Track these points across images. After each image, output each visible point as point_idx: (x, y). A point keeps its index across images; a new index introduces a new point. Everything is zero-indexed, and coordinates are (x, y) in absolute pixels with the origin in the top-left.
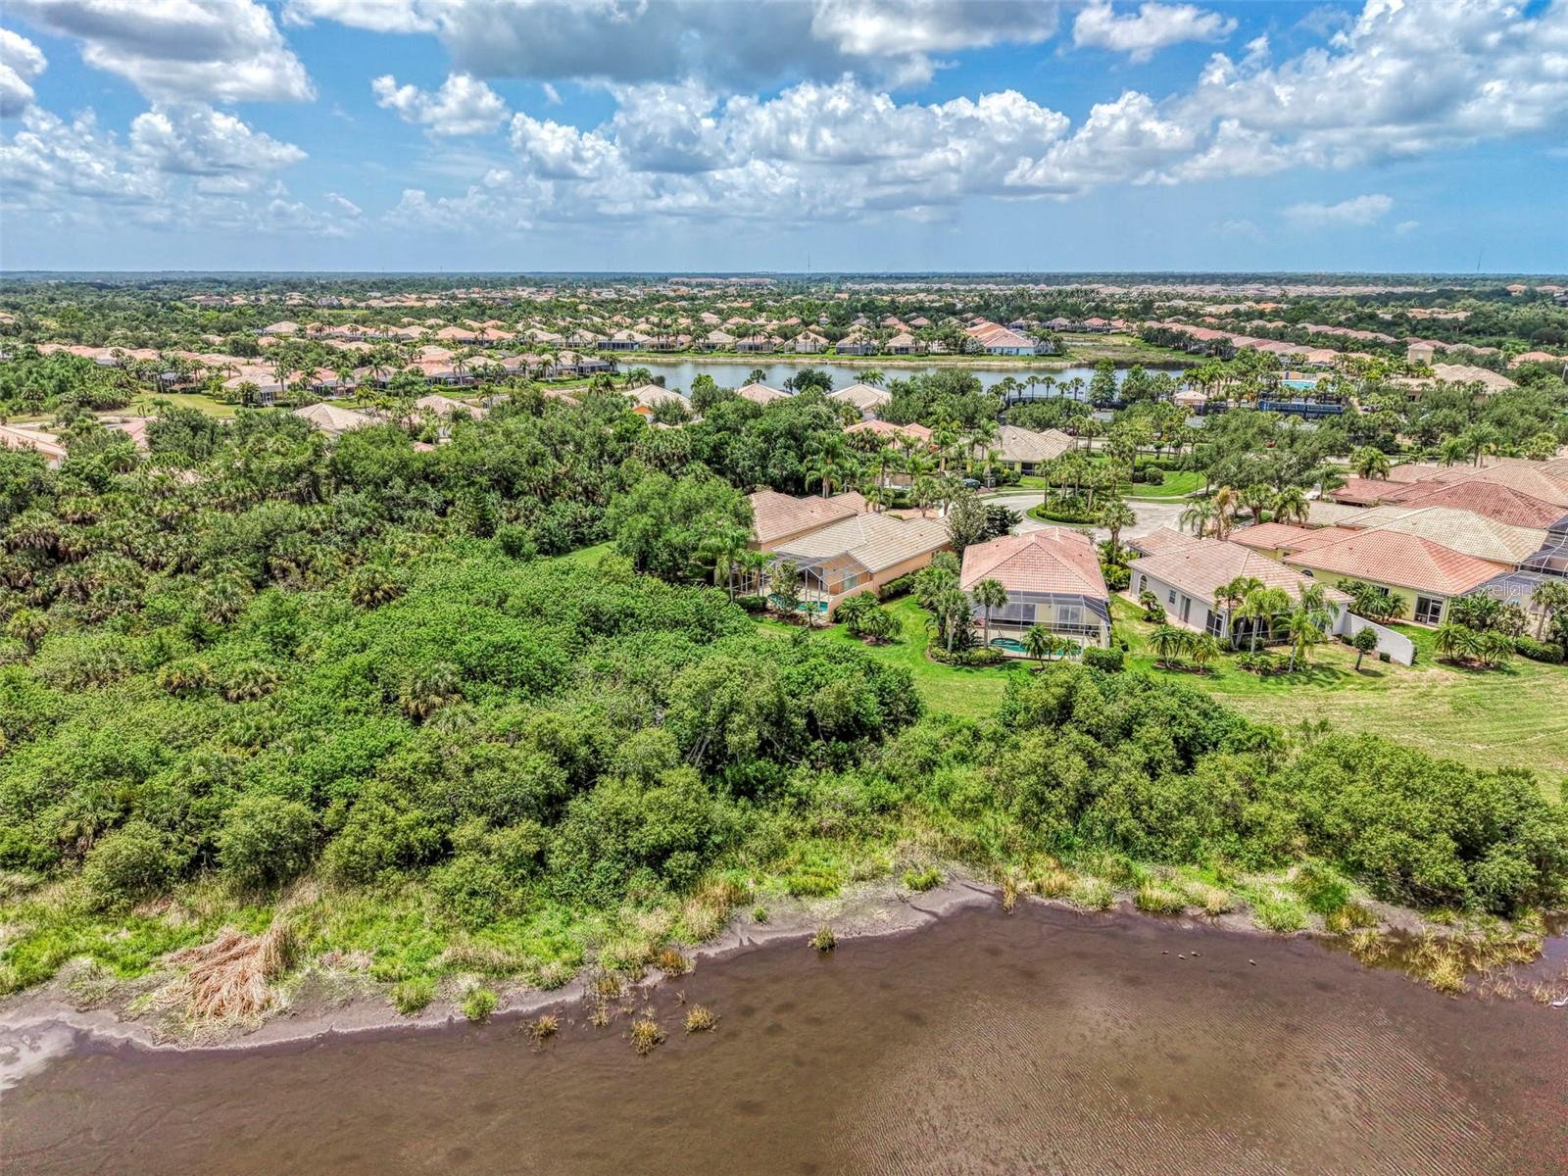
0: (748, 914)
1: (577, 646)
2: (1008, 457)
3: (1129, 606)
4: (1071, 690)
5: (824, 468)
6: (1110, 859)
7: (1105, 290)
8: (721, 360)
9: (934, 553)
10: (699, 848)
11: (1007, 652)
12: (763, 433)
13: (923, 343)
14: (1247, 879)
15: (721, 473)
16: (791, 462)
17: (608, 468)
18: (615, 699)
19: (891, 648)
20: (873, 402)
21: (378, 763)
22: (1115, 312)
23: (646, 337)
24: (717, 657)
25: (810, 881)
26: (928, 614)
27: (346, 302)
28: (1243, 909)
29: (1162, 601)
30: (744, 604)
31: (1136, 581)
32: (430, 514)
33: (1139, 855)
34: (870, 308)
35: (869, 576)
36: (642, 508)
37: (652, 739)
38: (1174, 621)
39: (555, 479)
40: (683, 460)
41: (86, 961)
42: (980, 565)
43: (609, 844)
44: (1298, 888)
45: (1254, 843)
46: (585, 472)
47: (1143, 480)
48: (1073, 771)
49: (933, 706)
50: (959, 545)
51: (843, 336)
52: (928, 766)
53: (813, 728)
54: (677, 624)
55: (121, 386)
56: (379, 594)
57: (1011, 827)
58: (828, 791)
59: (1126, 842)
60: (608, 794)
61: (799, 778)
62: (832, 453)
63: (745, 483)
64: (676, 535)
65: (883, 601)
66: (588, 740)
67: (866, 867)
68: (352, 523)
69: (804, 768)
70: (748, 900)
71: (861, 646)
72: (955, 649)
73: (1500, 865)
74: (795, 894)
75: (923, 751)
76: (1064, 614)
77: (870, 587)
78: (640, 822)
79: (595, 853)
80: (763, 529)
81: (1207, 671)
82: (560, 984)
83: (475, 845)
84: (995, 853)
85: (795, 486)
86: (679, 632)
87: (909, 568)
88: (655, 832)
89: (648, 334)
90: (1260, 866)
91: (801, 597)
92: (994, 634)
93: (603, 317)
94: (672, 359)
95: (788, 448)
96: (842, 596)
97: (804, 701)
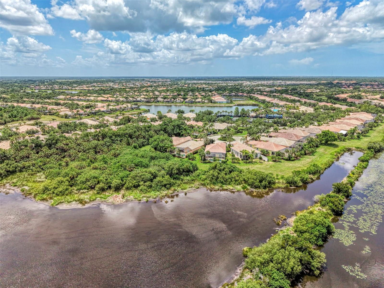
0: (176, 191)
1: (150, 162)
2: (216, 128)
3: (230, 154)
4: (216, 165)
5: (184, 132)
6: (220, 185)
8: (161, 104)
9: (201, 146)
10: (170, 185)
11: (211, 161)
12: (173, 125)
13: (203, 101)
14: (236, 186)
15: (166, 133)
16: (178, 131)
17: (147, 133)
18: (157, 168)
19: (194, 161)
20: (192, 116)
21: (129, 176)
23: (144, 99)
24: (170, 163)
25: (184, 188)
26: (200, 156)
27: (70, 88)
28: (235, 189)
29: (235, 153)
30: (173, 155)
31: (231, 150)
32: (119, 142)
33: (223, 184)
34: (192, 91)
35: (191, 150)
36: (155, 141)
37: (163, 172)
38: (236, 156)
39: (138, 135)
40: (159, 131)
41: (99, 198)
42: (208, 148)
43: (159, 184)
44: (242, 187)
45: (237, 182)
46: (143, 134)
47: (239, 132)
48: (216, 174)
49: (200, 168)
50: (205, 145)
51: (187, 98)
52: (198, 175)
53: (183, 171)
54: (163, 158)
55: (38, 114)
56: (116, 155)
57: (208, 182)
58: (186, 178)
59: (222, 182)
60: (158, 179)
61: (182, 177)
62: (185, 129)
63: (170, 135)
64: (161, 145)
65: (193, 154)
66: (155, 172)
67: (190, 186)
68: (108, 144)
69: (182, 176)
70: (176, 190)
71: (191, 161)
72: (203, 161)
73: (263, 183)
74: (182, 189)
75: (198, 174)
76: (220, 155)
77: (191, 152)
78: (163, 182)
79: (157, 185)
80: (174, 143)
81: (239, 163)
82: (156, 198)
83: (142, 185)
84: (206, 185)
85: (178, 135)
86: (164, 159)
87: (198, 149)
88: (165, 182)
89: (144, 98)
90: (238, 185)
91: (181, 154)
92: (209, 159)
93: (132, 93)
94: (150, 104)
95: (177, 128)
96: (187, 154)
97: (182, 167)
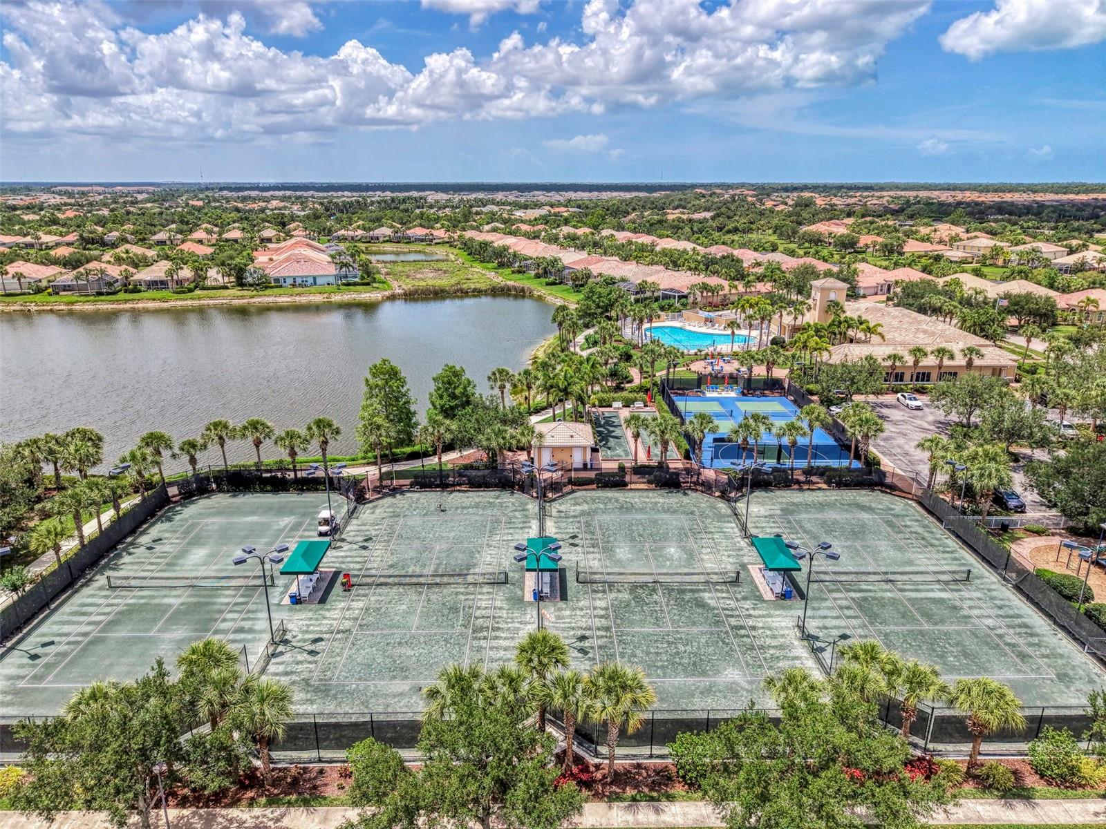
7: (432, 197)
22: (437, 220)
